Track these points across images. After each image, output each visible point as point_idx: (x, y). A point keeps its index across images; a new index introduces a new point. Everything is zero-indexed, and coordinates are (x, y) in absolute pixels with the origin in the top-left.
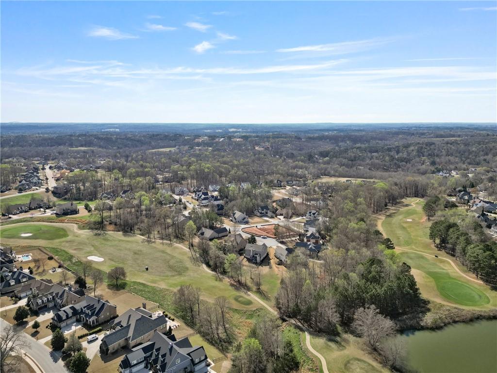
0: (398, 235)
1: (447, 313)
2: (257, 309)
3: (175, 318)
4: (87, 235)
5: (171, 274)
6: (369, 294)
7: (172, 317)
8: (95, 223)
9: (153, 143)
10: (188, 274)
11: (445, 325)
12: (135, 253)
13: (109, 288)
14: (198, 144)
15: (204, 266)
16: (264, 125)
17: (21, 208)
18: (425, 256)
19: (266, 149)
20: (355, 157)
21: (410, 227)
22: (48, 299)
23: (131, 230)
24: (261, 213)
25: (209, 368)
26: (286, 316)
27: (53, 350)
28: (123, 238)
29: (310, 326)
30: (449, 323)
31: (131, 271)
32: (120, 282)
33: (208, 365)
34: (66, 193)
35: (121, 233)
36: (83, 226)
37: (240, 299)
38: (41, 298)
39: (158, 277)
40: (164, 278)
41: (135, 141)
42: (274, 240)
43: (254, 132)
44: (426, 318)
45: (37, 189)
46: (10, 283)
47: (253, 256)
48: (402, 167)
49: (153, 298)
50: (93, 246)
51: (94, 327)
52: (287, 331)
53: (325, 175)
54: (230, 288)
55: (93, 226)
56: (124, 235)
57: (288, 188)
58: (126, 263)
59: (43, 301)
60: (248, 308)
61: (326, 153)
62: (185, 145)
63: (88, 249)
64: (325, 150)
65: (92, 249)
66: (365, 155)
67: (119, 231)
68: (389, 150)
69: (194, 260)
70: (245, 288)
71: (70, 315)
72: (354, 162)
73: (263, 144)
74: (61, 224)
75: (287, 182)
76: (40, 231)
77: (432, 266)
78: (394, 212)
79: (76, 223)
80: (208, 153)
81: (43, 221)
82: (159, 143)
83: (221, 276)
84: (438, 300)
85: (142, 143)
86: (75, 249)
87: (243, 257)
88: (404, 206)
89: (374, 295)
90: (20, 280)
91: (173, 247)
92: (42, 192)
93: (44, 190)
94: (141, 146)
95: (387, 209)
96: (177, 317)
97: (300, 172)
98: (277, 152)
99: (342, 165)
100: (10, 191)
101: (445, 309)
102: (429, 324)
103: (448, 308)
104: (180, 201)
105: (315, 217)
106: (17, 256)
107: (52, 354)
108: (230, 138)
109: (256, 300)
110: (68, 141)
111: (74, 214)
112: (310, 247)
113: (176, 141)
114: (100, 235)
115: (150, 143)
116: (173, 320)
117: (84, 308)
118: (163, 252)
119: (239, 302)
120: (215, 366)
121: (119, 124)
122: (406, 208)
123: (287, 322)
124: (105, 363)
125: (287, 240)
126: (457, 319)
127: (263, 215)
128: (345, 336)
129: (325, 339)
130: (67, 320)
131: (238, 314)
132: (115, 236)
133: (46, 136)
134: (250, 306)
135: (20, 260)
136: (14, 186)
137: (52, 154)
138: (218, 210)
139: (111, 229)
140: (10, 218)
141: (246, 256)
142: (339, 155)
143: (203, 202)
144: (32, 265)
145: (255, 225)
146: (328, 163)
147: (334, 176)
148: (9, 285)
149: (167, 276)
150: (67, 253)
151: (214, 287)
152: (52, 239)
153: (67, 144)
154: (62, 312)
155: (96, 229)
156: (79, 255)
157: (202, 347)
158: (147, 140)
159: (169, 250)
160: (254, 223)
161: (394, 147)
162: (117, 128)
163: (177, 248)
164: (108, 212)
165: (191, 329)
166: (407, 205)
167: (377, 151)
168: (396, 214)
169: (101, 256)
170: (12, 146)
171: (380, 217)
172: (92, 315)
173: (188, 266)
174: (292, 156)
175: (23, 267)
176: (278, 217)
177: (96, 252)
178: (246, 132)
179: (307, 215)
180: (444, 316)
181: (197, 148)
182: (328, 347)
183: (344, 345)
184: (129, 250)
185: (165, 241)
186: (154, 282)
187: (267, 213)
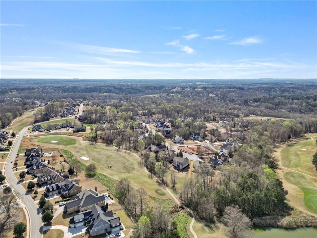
0: (291, 160)
1: (303, 218)
2: (167, 199)
3: (114, 198)
4: (86, 144)
5: (124, 171)
6: (240, 198)
7: (112, 197)
8: (92, 137)
9: (146, 92)
10: (133, 172)
11: (298, 227)
12: (108, 157)
13: (85, 176)
14: (173, 93)
15: (145, 168)
16: (221, 80)
17: (57, 127)
18: (305, 176)
19: (216, 96)
20: (279, 103)
21: (302, 154)
22: (48, 179)
23: (111, 143)
24: (194, 138)
25: (121, 231)
26: (186, 206)
27: (40, 208)
28: (105, 147)
29: (198, 214)
30: (302, 227)
31: (101, 167)
32: (92, 173)
33: (122, 229)
34: (85, 119)
35: (105, 144)
36: (86, 139)
37: (159, 191)
38: (44, 178)
39: (115, 172)
40: (119, 173)
41: (136, 90)
42: (197, 156)
43: (212, 85)
44: (284, 220)
45: (71, 117)
46: (33, 168)
47: (178, 165)
48: (315, 111)
49: (107, 184)
50: (86, 151)
51: (66, 198)
52: (181, 216)
53: (254, 114)
54: (156, 184)
55: (91, 139)
56: (106, 146)
57: (221, 122)
58: (100, 162)
59: (44, 180)
60: (161, 197)
61: (258, 100)
62: (164, 93)
63: (83, 152)
64: (258, 97)
65: (85, 152)
66: (287, 101)
67: (104, 143)
68: (308, 98)
69: (141, 164)
70: (165, 185)
71: (55, 189)
72: (277, 106)
73: (215, 93)
74: (75, 137)
75: (221, 118)
76: (62, 140)
77: (308, 184)
78: (295, 142)
79: (82, 137)
80: (176, 98)
81: (66, 135)
82: (150, 91)
83: (153, 176)
84: (301, 209)
85: (140, 91)
86: (76, 152)
87: (172, 165)
88: (304, 139)
89: (244, 199)
90: (39, 167)
91: (130, 155)
92: (73, 119)
93: (74, 117)
94: (139, 93)
95: (290, 140)
96: (116, 198)
97: (235, 112)
98: (223, 98)
99: (267, 108)
100: (57, 117)
101: (302, 215)
102: (284, 225)
103: (305, 215)
104: (146, 127)
105: (231, 143)
106: (45, 153)
107: (38, 210)
108: (194, 88)
109: (169, 193)
110: (99, 90)
111: (83, 132)
112: (219, 162)
113: (160, 91)
114: (93, 144)
115: (145, 91)
116: (112, 199)
117: (63, 185)
118: (124, 157)
119: (158, 193)
120: (125, 231)
121: (131, 80)
122: (306, 141)
123: (184, 210)
124: (63, 219)
125: (206, 156)
126: (309, 224)
127: (195, 139)
128: (218, 224)
129: (203, 224)
130: (53, 192)
131: (154, 200)
132: (101, 146)
133: (88, 86)
134: (163, 197)
135: (46, 155)
136: (60, 114)
137: (87, 97)
138: (167, 134)
139: (100, 142)
140: (50, 132)
141: (174, 165)
142: (268, 101)
143: (160, 128)
144: (51, 159)
145: (187, 145)
146: (258, 106)
147: (260, 115)
148: (33, 169)
149: (121, 172)
150: (71, 153)
151: (145, 182)
152: (66, 145)
153: (98, 91)
154: (51, 187)
155: (92, 141)
156: (76, 155)
157: (119, 218)
158: (143, 89)
159: (127, 157)
160: (187, 144)
161: (313, 96)
162: (129, 82)
163: (133, 156)
164: (100, 132)
165: (121, 206)
166: (307, 139)
167: (298, 99)
168: (295, 145)
169: (89, 157)
170: (70, 92)
171: (282, 146)
172: (66, 190)
173: (136, 167)
174: (232, 101)
175: (46, 160)
176: (205, 141)
177: (86, 154)
178: (207, 85)
179: (226, 141)
180: (299, 221)
181: (172, 94)
182: (203, 230)
183: (215, 230)
184: (105, 154)
185: (127, 151)
186: (112, 175)
187: (198, 138)
